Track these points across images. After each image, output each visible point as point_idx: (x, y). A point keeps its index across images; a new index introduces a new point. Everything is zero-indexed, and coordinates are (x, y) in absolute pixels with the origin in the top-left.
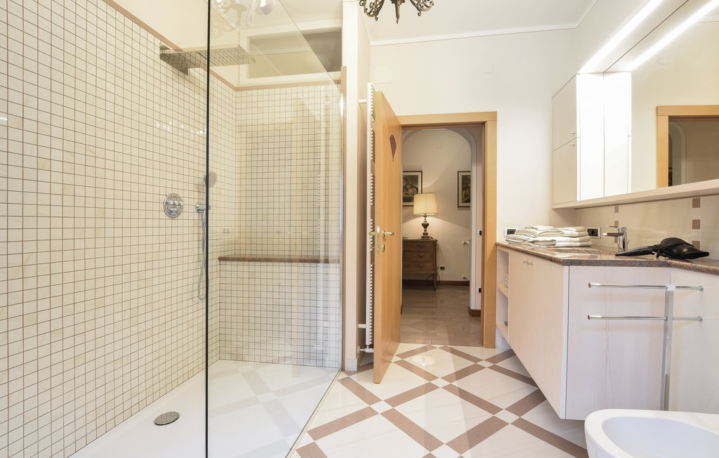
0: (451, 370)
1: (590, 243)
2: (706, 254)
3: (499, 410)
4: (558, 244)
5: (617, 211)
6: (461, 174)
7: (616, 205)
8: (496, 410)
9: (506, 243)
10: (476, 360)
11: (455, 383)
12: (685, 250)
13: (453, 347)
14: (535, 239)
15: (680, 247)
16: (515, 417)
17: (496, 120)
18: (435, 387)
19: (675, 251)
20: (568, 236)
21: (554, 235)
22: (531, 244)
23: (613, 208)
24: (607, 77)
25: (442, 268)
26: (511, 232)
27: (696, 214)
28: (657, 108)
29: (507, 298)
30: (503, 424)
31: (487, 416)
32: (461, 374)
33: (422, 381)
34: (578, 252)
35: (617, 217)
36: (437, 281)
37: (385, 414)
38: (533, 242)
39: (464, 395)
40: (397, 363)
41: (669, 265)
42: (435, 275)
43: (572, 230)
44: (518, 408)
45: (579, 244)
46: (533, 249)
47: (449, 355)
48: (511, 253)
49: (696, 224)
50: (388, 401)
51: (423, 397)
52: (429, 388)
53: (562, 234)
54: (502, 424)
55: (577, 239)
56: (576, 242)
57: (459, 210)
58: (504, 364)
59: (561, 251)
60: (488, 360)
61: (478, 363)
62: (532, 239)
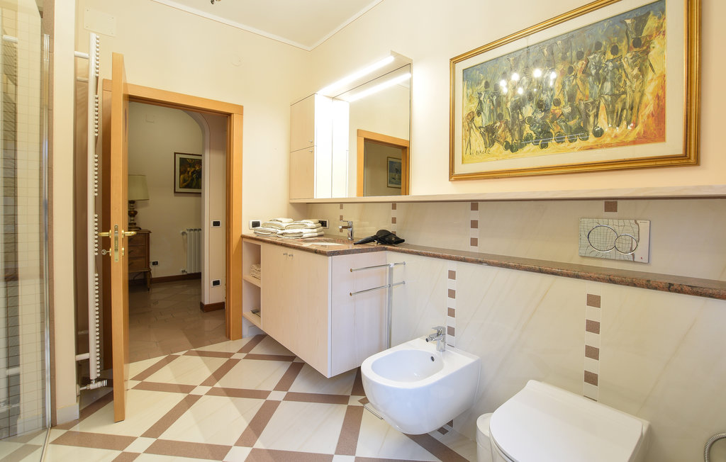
0: (207, 373)
1: (323, 233)
2: (403, 241)
3: (268, 393)
4: (305, 236)
5: (341, 208)
6: (178, 157)
7: (341, 204)
8: (266, 394)
9: (254, 236)
10: (228, 355)
11: (217, 385)
12: (393, 239)
13: (197, 349)
14: (284, 231)
15: (389, 237)
16: (284, 394)
17: (242, 115)
18: (197, 398)
19: (387, 239)
20: (308, 228)
21: (299, 228)
22: (281, 236)
23: (339, 204)
24: (335, 101)
25: (155, 263)
26: (256, 224)
27: (394, 213)
28: (358, 130)
29: (260, 288)
30: (277, 403)
31: (259, 403)
32: (218, 375)
33: (179, 397)
34: (319, 241)
35: (342, 212)
36: (152, 279)
37: (151, 450)
38: (282, 234)
39: (231, 393)
40: (136, 388)
41: (386, 249)
42: (148, 273)
43: (311, 223)
44: (283, 385)
45: (316, 234)
46: (282, 240)
47: (198, 358)
48: (264, 247)
49: (394, 220)
50: (147, 435)
51: (188, 412)
52: (191, 401)
53: (306, 227)
54: (275, 404)
55: (315, 230)
56: (314, 233)
57: (175, 196)
58: (257, 350)
59: (306, 241)
60: (240, 351)
61: (232, 358)
62: (280, 232)
